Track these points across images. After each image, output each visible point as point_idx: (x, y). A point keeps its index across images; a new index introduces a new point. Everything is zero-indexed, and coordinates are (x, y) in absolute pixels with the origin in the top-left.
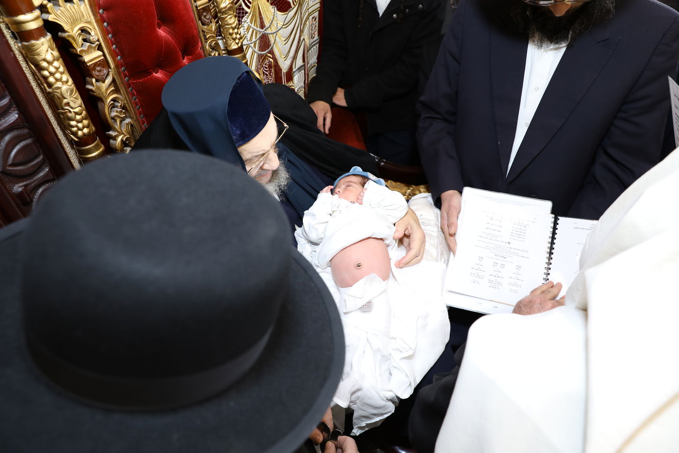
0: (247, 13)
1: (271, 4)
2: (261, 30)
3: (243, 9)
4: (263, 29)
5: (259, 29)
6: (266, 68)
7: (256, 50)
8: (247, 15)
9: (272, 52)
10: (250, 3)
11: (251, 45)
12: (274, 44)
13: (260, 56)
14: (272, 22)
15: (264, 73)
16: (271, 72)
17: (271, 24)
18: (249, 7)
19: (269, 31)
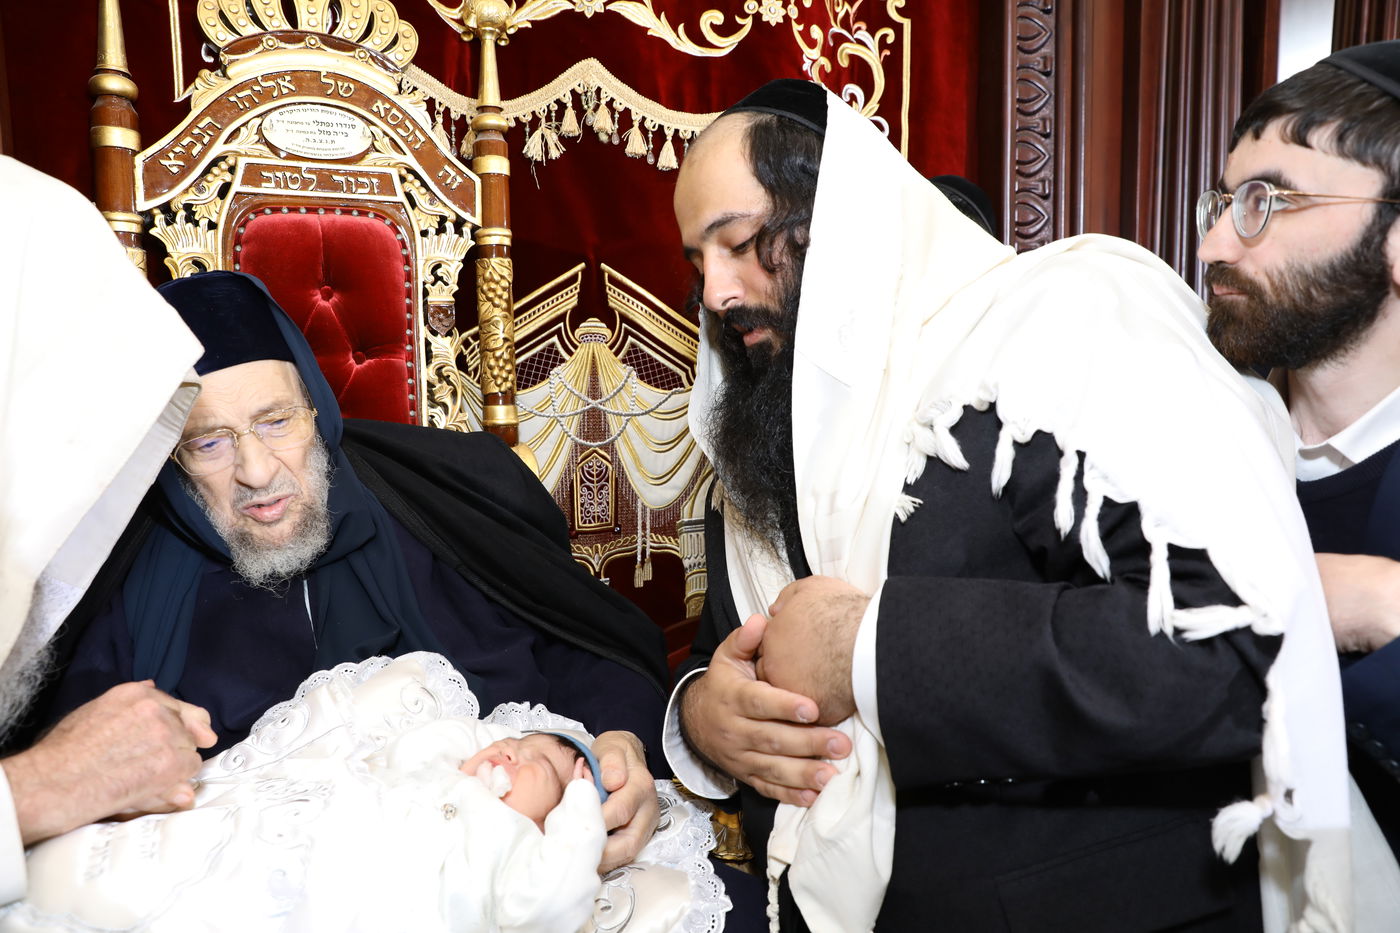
0: (563, 361)
1: (624, 361)
2: (590, 400)
3: (557, 353)
4: (594, 398)
5: (584, 395)
6: (592, 476)
7: (572, 433)
8: (563, 365)
9: (610, 448)
10: (576, 347)
11: (561, 419)
12: (619, 435)
13: (578, 448)
14: (618, 391)
15: (582, 482)
16: (602, 488)
17: (615, 394)
18: (570, 353)
19: (608, 408)
